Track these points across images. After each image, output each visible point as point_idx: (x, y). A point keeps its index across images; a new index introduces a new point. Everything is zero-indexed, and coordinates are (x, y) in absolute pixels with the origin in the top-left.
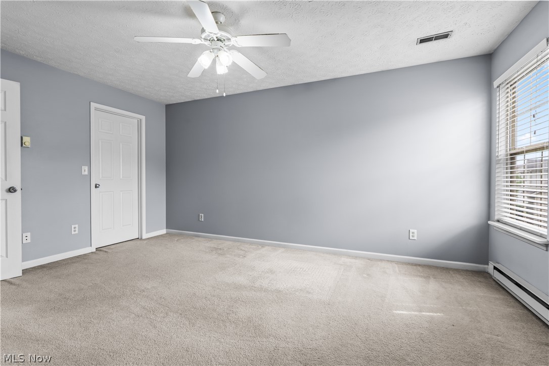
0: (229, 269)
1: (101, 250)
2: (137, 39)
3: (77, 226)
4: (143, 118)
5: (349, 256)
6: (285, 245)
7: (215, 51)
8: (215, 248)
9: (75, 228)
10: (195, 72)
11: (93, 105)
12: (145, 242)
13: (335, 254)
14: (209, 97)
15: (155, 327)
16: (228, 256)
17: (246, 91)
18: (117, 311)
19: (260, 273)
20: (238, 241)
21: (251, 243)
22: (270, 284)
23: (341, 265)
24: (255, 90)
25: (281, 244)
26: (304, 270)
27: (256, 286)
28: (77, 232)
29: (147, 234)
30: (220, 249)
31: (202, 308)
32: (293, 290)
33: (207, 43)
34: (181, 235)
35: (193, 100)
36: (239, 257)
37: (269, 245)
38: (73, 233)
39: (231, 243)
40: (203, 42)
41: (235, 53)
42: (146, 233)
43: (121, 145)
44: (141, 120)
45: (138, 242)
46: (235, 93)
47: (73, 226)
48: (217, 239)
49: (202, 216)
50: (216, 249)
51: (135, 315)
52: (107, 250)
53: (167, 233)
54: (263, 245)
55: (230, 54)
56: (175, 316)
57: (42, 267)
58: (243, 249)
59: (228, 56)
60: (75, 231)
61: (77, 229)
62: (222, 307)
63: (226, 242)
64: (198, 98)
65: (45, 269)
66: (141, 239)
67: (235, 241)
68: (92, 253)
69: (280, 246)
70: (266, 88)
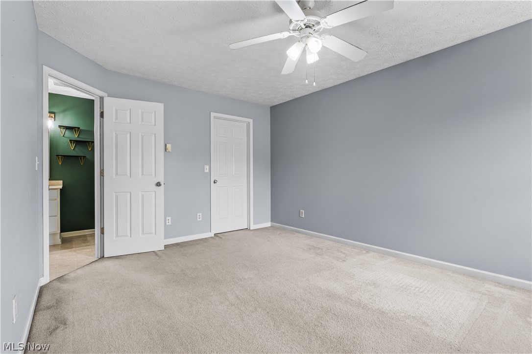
0: (325, 273)
1: (217, 236)
2: (233, 46)
3: (201, 214)
4: (251, 121)
5: (499, 283)
6: (396, 254)
7: (304, 39)
8: (313, 246)
9: (199, 216)
10: (288, 68)
11: (213, 114)
12: (252, 232)
13: (472, 276)
14: (309, 93)
15: (243, 320)
16: (326, 257)
17: (347, 80)
18: (217, 295)
19: (361, 283)
20: (339, 242)
21: (354, 246)
22: (371, 301)
23: (483, 294)
24: (358, 76)
25: (390, 252)
26: (421, 290)
27: (353, 299)
28: (201, 219)
29: (255, 226)
30: (319, 248)
31: (289, 311)
32: (403, 315)
33: (296, 34)
34: (283, 229)
35: (294, 98)
36: (338, 260)
37: (375, 251)
38: (198, 220)
39: (331, 243)
40: (292, 34)
41: (328, 37)
42: (254, 224)
43: (234, 146)
44: (249, 123)
45: (247, 232)
46: (336, 84)
47: (198, 214)
48: (317, 237)
49: (302, 212)
50: (315, 248)
51: (230, 303)
52: (222, 237)
53: (271, 226)
54: (368, 251)
55: (322, 39)
56: (262, 313)
57: (177, 245)
58: (344, 251)
59: (316, 41)
60: (199, 218)
61: (201, 217)
62: (310, 315)
63: (327, 241)
64: (299, 96)
65: (178, 247)
66: (249, 229)
67: (336, 241)
68: (211, 237)
69: (389, 254)
70: (371, 72)
